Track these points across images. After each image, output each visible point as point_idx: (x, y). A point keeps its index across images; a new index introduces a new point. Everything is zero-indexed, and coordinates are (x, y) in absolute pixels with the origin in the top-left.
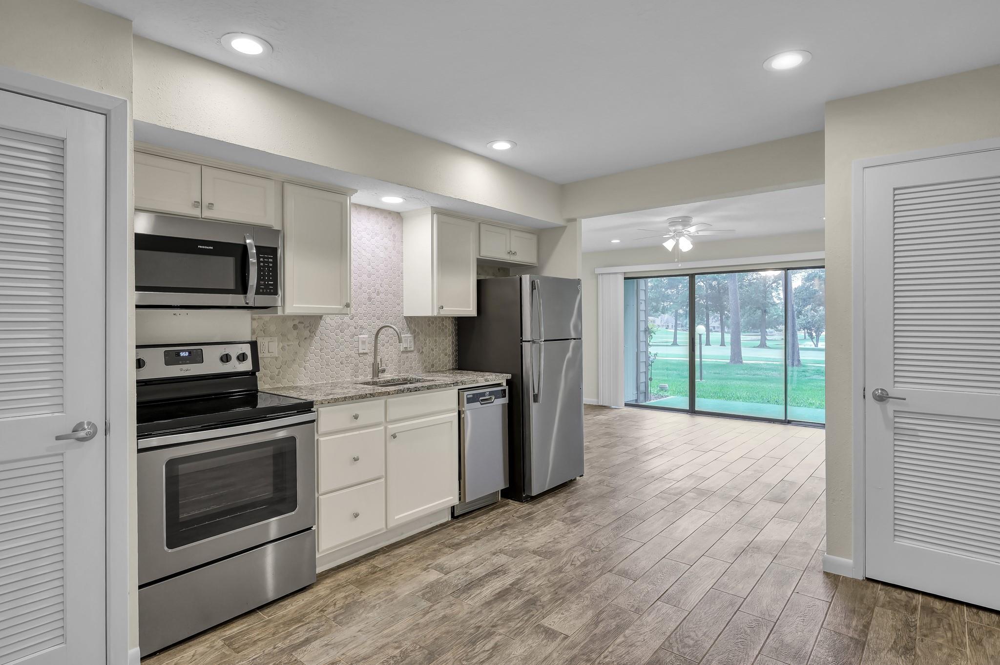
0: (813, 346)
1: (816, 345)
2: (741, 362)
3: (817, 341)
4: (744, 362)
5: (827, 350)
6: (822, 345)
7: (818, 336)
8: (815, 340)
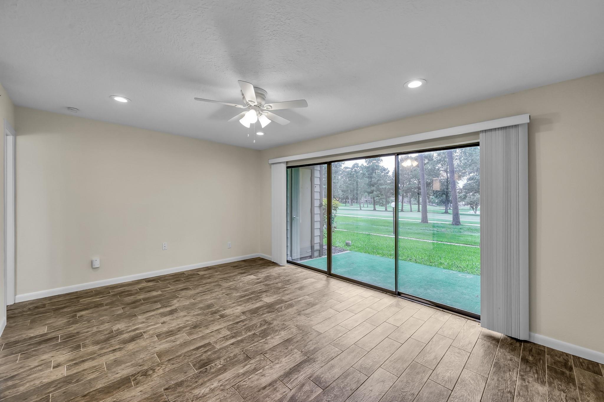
0: (474, 213)
1: (475, 213)
2: (427, 222)
3: (476, 211)
4: (429, 221)
5: (481, 216)
6: (478, 213)
7: (476, 208)
8: (474, 210)
